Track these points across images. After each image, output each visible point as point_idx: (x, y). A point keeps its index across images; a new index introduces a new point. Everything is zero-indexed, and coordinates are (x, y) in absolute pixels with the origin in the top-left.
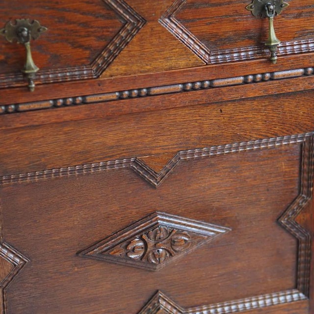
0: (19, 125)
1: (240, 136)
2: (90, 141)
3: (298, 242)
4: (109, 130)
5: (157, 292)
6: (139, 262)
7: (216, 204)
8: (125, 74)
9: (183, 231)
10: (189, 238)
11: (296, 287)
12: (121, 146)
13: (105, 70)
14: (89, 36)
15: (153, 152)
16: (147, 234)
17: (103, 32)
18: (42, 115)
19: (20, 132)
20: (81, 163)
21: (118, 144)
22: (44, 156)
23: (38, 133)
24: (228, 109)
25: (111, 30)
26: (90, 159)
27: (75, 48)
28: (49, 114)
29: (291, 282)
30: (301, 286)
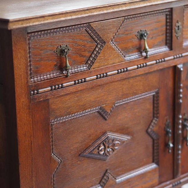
0: (63, 94)
1: (135, 93)
2: (86, 100)
3: (153, 140)
4: (92, 94)
5: (107, 170)
6: (102, 155)
7: (126, 126)
8: (99, 67)
9: (117, 139)
10: (120, 142)
11: (153, 162)
12: (96, 101)
13: (92, 66)
14: (85, 51)
15: (107, 103)
16: (105, 142)
17: (90, 49)
18: (71, 88)
19: (61, 98)
20: (82, 110)
21: (95, 100)
22: (69, 108)
23: (68, 97)
24: (131, 81)
25: (92, 48)
26: (86, 108)
27: (80, 57)
28: (73, 88)
29: (151, 160)
30: (155, 161)
